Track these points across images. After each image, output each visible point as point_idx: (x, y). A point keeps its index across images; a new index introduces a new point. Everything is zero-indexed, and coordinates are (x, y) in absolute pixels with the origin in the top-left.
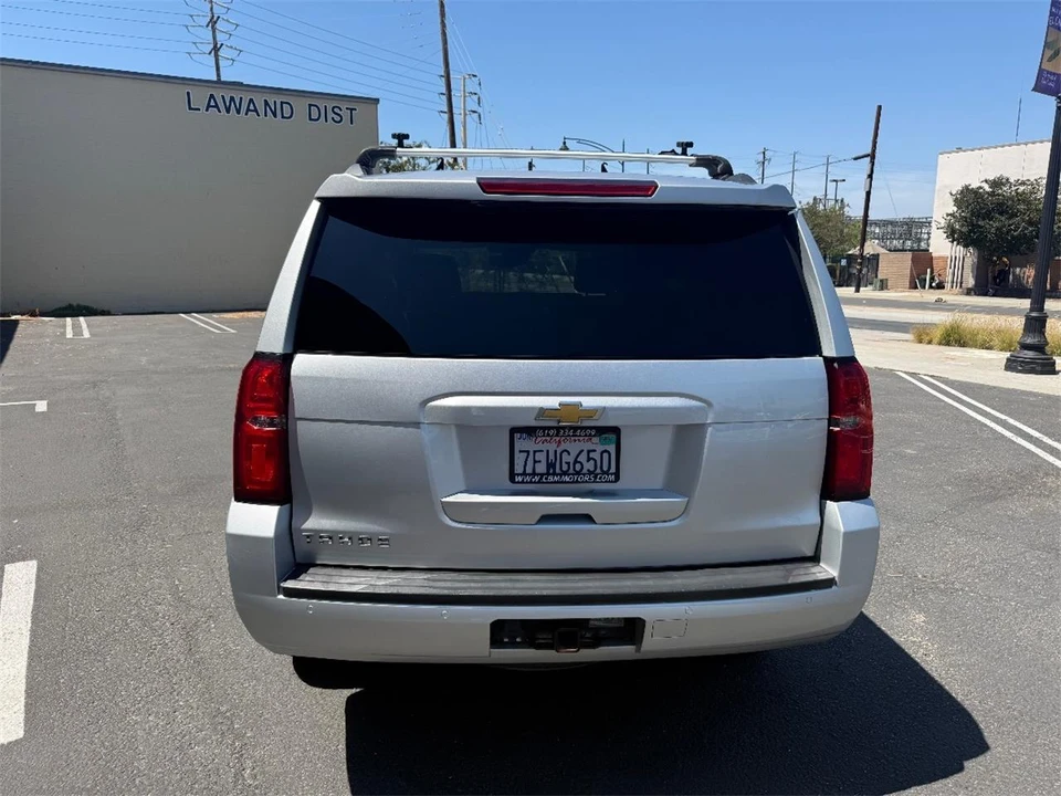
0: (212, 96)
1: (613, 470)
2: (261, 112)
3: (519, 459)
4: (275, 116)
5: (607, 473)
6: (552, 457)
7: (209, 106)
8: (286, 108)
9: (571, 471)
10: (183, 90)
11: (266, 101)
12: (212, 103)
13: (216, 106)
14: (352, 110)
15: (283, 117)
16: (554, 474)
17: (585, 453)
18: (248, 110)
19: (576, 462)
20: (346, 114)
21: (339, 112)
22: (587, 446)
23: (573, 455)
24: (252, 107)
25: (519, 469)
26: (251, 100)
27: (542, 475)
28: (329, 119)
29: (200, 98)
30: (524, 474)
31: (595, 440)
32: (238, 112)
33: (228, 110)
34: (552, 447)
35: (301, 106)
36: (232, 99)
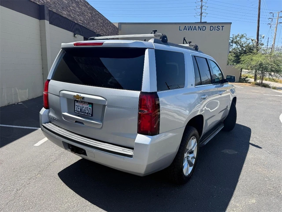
0: (185, 26)
1: (91, 114)
2: (197, 29)
3: (76, 107)
4: (201, 30)
5: (90, 114)
6: (81, 108)
7: (184, 29)
8: (204, 28)
9: (84, 112)
10: (179, 25)
11: (199, 26)
12: (185, 28)
13: (186, 29)
14: (223, 26)
15: (203, 30)
16: (81, 112)
17: (86, 108)
18: (194, 29)
19: (85, 110)
20: (221, 28)
21: (219, 28)
22: (87, 107)
23: (85, 108)
24: (195, 28)
25: (76, 110)
26: (195, 27)
27: (79, 112)
28: (216, 30)
29: (182, 27)
30: (76, 111)
31: (88, 105)
32: (191, 30)
33: (189, 30)
34: (81, 105)
35: (208, 27)
36: (190, 27)
